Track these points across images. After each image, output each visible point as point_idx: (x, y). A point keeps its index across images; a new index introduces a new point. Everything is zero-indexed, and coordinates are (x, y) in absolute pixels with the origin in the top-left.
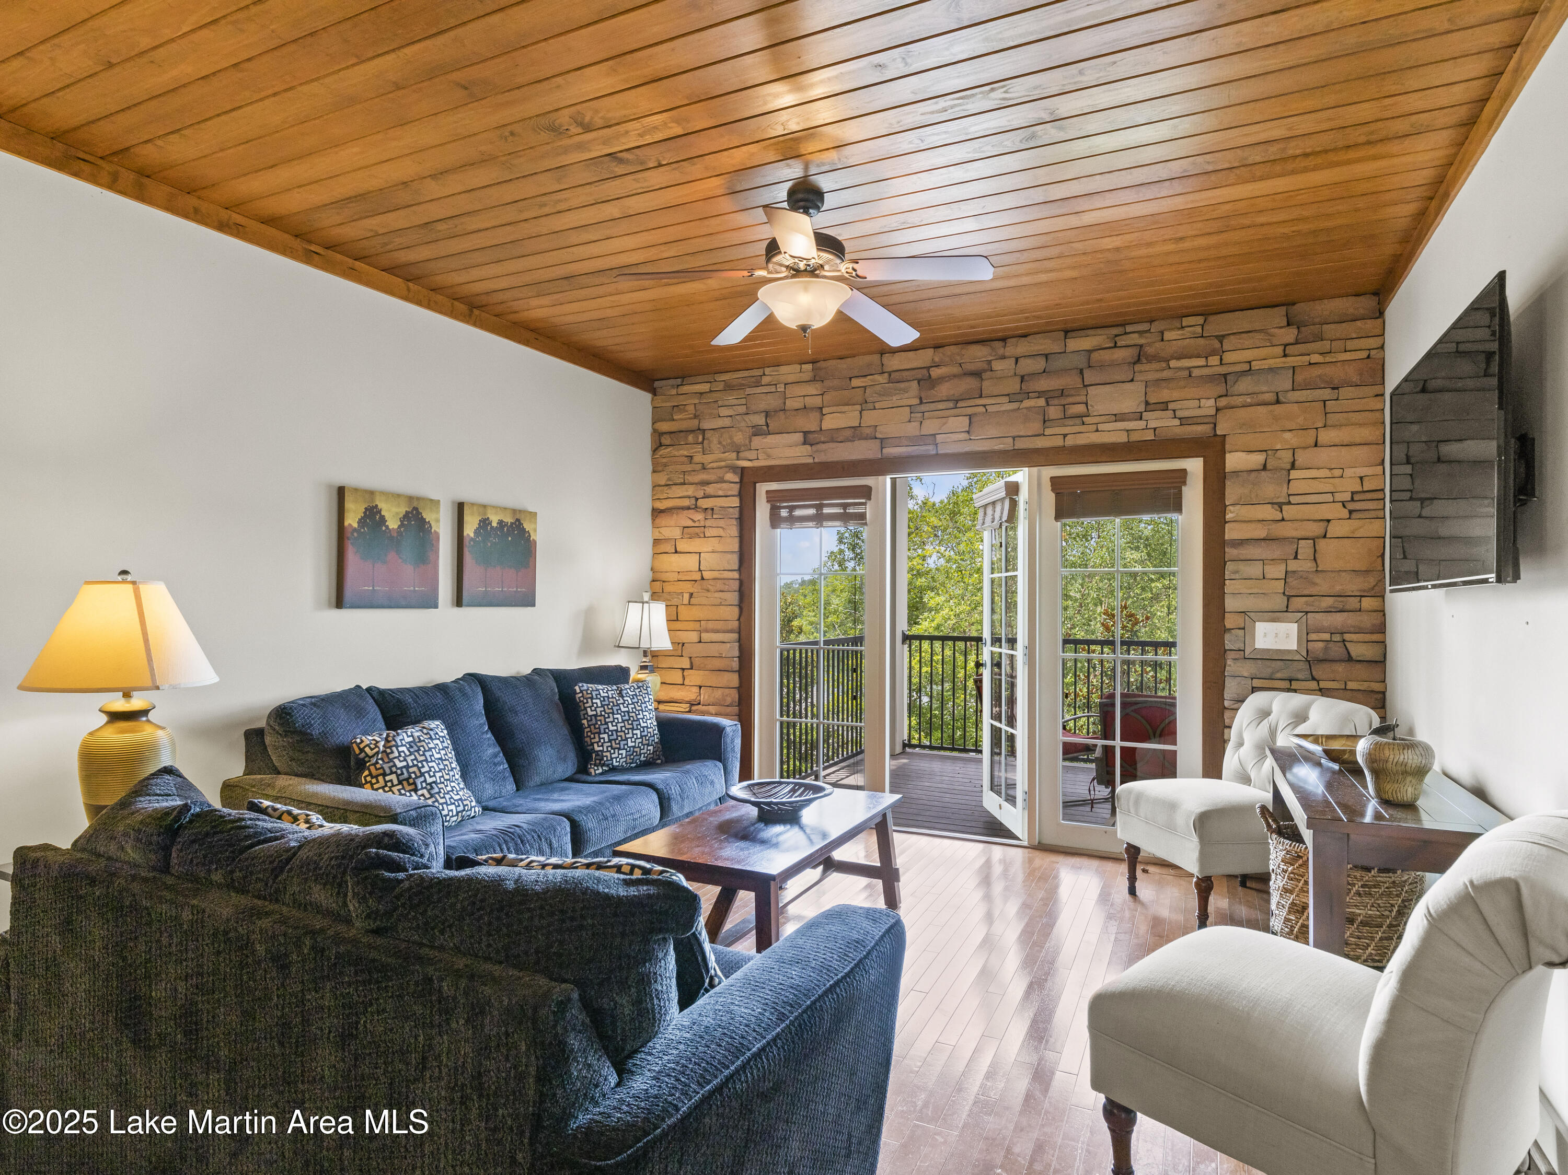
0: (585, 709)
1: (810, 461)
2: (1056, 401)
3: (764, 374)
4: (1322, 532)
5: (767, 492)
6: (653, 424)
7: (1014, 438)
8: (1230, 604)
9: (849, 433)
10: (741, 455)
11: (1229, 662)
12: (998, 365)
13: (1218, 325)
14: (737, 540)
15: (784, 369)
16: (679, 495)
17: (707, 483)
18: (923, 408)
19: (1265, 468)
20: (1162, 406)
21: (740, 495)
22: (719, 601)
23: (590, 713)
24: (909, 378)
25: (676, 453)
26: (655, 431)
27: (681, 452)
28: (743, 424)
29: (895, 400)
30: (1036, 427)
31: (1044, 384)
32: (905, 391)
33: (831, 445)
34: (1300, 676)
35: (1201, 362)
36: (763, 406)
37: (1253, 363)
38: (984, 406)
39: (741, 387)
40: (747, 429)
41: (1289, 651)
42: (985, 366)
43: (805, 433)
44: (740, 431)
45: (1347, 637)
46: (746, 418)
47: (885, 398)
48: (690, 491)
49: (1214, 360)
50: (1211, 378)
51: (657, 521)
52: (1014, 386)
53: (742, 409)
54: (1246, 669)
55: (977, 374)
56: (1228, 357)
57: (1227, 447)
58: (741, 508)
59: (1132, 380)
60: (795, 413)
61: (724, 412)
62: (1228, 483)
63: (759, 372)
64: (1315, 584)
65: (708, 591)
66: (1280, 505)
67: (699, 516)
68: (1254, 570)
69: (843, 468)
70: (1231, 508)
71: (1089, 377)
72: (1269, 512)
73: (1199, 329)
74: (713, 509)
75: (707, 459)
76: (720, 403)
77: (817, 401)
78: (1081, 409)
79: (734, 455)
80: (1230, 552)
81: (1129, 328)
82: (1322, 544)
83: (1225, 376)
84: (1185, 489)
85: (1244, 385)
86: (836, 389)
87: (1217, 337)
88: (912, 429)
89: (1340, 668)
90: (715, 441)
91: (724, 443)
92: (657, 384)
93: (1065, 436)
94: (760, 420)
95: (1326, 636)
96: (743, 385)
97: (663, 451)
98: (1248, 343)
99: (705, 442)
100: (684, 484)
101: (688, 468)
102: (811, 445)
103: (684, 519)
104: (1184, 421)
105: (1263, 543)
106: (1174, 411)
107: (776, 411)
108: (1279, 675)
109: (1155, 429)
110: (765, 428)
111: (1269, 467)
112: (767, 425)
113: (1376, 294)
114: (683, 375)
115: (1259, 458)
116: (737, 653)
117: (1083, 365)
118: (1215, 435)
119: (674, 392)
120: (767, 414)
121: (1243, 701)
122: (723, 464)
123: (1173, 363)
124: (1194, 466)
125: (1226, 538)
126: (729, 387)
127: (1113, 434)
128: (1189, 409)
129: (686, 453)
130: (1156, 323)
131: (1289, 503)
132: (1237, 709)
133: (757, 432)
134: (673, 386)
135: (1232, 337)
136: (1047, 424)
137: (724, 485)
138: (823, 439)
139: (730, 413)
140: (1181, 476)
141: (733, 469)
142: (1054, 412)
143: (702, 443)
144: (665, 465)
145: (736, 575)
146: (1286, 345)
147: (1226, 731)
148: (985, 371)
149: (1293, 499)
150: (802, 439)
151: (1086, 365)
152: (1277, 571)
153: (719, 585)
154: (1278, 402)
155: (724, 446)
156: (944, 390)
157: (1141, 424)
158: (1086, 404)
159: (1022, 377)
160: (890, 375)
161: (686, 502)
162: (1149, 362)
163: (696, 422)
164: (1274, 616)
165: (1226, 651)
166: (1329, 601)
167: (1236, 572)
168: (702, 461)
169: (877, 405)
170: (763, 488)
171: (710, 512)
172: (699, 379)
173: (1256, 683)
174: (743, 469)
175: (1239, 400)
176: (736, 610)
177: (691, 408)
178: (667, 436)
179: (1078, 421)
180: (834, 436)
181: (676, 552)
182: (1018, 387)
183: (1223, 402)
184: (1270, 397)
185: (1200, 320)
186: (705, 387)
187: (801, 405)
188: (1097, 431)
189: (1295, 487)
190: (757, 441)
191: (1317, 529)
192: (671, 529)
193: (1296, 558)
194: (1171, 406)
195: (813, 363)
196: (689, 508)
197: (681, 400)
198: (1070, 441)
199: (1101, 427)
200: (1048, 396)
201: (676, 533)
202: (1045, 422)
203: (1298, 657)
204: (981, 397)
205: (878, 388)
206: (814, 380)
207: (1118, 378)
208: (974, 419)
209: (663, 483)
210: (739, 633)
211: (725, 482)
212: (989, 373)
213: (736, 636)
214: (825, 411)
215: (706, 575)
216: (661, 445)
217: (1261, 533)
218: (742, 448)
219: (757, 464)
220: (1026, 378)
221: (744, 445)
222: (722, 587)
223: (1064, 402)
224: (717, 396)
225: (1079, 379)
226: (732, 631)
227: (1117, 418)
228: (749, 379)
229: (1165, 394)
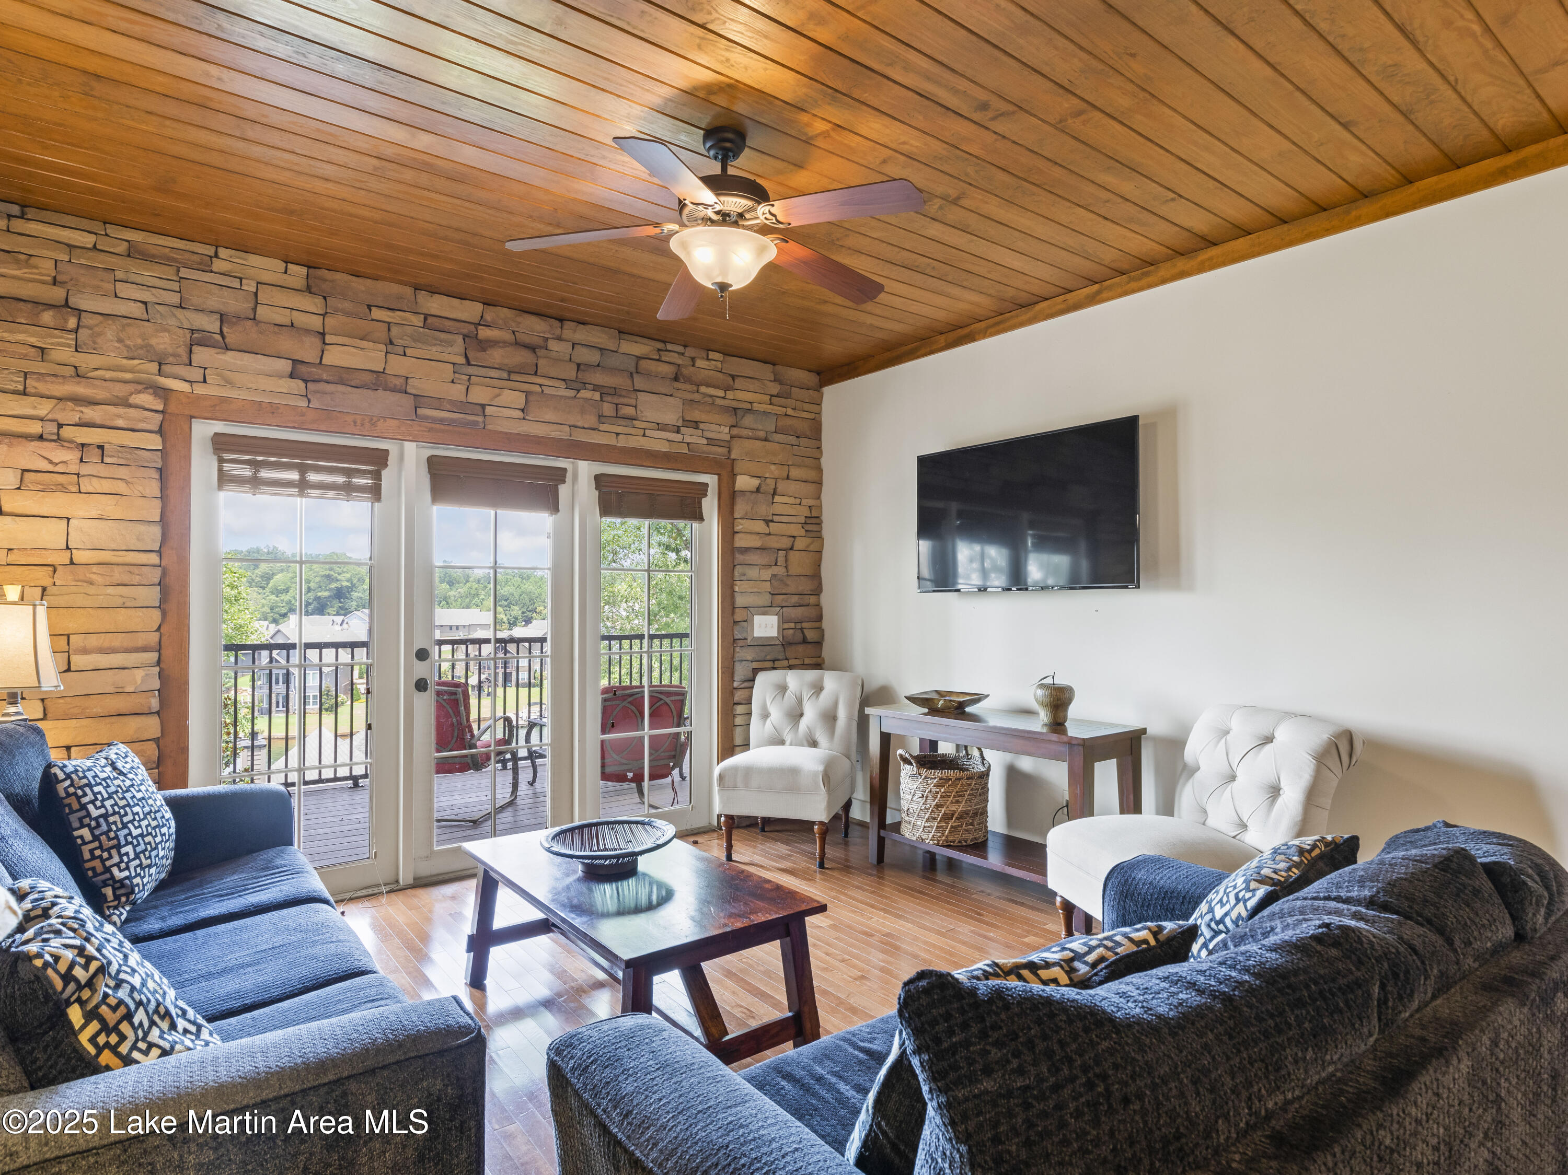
1: (305, 403)
2: (609, 398)
3: (216, 256)
4: (789, 546)
5: (216, 434)
7: (571, 427)
8: (740, 601)
9: (368, 378)
10: (168, 369)
11: (739, 649)
12: (554, 345)
13: (732, 365)
14: (155, 503)
15: (254, 260)
17: (90, 402)
18: (471, 370)
19: (758, 490)
20: (694, 424)
21: (161, 432)
22: (119, 602)
24: (452, 330)
27: (21, 337)
28: (172, 321)
29: (434, 351)
30: (591, 420)
31: (599, 378)
32: (451, 344)
33: (340, 388)
34: (780, 657)
35: (721, 393)
36: (213, 302)
37: (755, 405)
38: (541, 385)
39: (166, 261)
40: (181, 331)
41: (773, 638)
42: (540, 342)
43: (295, 362)
44: (168, 331)
45: (805, 625)
46: (178, 312)
47: (420, 345)
48: (42, 408)
49: (730, 395)
50: (727, 409)
52: (571, 373)
53: (175, 299)
54: (749, 654)
55: (532, 348)
56: (738, 394)
57: (737, 470)
58: (162, 452)
59: (671, 395)
60: (276, 328)
61: (124, 290)
62: (736, 500)
63: (210, 251)
64: (787, 585)
65: (90, 583)
66: (768, 522)
67: (65, 455)
68: (753, 573)
69: (355, 422)
70: (739, 521)
71: (639, 382)
72: (760, 526)
73: (720, 365)
74: (101, 447)
75: (86, 360)
76: (120, 275)
77: (315, 323)
78: (630, 411)
79: (154, 367)
80: (738, 557)
81: (669, 347)
82: (791, 553)
83: (735, 409)
84: (704, 500)
85: (748, 420)
86: (347, 313)
87: (730, 375)
88: (456, 392)
89: (800, 648)
90: (108, 334)
91: (128, 342)
93: (618, 435)
94: (211, 324)
95: (792, 625)
96: (174, 260)
98: (751, 387)
99: (83, 331)
100: (24, 393)
102: (306, 381)
104: (711, 442)
105: (758, 551)
106: (703, 431)
107: (239, 318)
108: (768, 658)
109: (688, 444)
110: (218, 337)
111: (761, 490)
112: (221, 333)
113: (818, 374)
114: (26, 202)
115: (755, 482)
116: (157, 685)
117: (633, 369)
118: (730, 458)
120: (223, 318)
122: (128, 376)
123: (703, 389)
124: (712, 482)
125: (736, 545)
126: (134, 252)
127: (658, 442)
128: (712, 431)
129: (32, 340)
130: (689, 348)
131: (772, 521)
132: (752, 687)
133: (198, 339)
135: (741, 379)
136: (601, 419)
137: (131, 411)
138: (325, 377)
139: (146, 296)
140: (702, 489)
141: (150, 388)
142: (608, 409)
143: (75, 331)
145: (154, 560)
146: (772, 396)
148: (541, 347)
149: (776, 518)
150: (290, 369)
151: (635, 369)
152: (766, 574)
153: (118, 574)
154: (766, 440)
155: (128, 347)
156: (497, 356)
157: (678, 437)
158: (636, 407)
159: (579, 365)
160: (425, 319)
161: (32, 427)
162: (685, 382)
163: (59, 291)
164: (765, 610)
165: (737, 640)
166: (795, 599)
167: (742, 574)
168: (73, 361)
169: (408, 351)
170: (203, 428)
171: (96, 451)
172: (67, 220)
173: (755, 665)
174: (167, 391)
176: (156, 615)
177: (45, 265)
179: (629, 422)
180: (344, 377)
182: (574, 374)
183: (735, 431)
184: (763, 434)
185: (720, 357)
186: (82, 238)
187: (287, 321)
188: (644, 435)
189: (778, 509)
190: (202, 355)
191: (786, 543)
193: (776, 564)
194: (702, 426)
195: (309, 267)
196: (38, 438)
197: (19, 244)
198: (622, 441)
199: (647, 433)
200: (605, 392)
201: (1, 477)
202: (599, 416)
203: (777, 642)
204: (536, 374)
205: (409, 330)
206: (309, 289)
207: (665, 390)
208: (531, 398)
210: (158, 652)
211: (131, 406)
212: (543, 351)
213: (153, 657)
214: (329, 339)
215: (82, 557)
217: (758, 544)
218: (171, 359)
219: (199, 389)
220: (582, 367)
221: (175, 355)
222: (126, 578)
223: (616, 401)
224: (112, 261)
225: (629, 382)
226: (145, 649)
227: (660, 427)
228: (187, 255)
229: (696, 415)
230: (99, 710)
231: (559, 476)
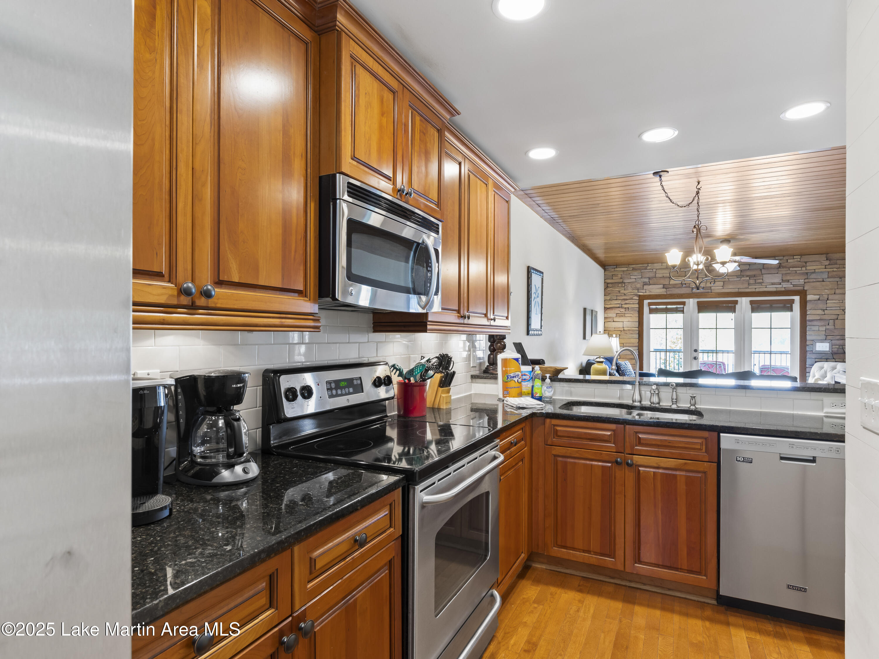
0: (620, 368)
1: (666, 293)
2: (752, 278)
3: (648, 266)
5: (648, 303)
6: (605, 280)
7: (738, 288)
8: (808, 338)
10: (639, 291)
11: (808, 354)
13: (805, 258)
14: (638, 318)
15: (655, 265)
16: (614, 303)
17: (627, 300)
19: (819, 299)
20: (788, 281)
21: (639, 304)
22: (631, 337)
23: (622, 369)
25: (614, 290)
26: (605, 282)
27: (616, 290)
28: (640, 281)
30: (746, 286)
31: (749, 273)
33: (674, 289)
34: (830, 358)
35: (800, 269)
36: (648, 275)
37: (816, 270)
40: (642, 283)
41: (826, 351)
43: (664, 285)
44: (639, 283)
46: (641, 279)
48: (619, 302)
49: (804, 269)
50: (803, 274)
51: (606, 312)
53: (640, 277)
54: (814, 356)
56: (808, 268)
57: (807, 293)
58: (639, 308)
59: (777, 273)
61: (632, 277)
62: (808, 304)
63: (647, 265)
64: (835, 332)
65: (627, 334)
66: (824, 310)
67: (623, 310)
68: (816, 328)
69: (677, 296)
70: (809, 311)
71: (764, 272)
72: (820, 312)
73: (799, 259)
74: (628, 308)
75: (626, 292)
76: (631, 274)
77: (668, 275)
78: (761, 281)
79: (636, 291)
80: (808, 323)
81: (776, 258)
82: (837, 321)
83: (807, 273)
84: (793, 305)
85: (813, 276)
87: (804, 262)
88: (703, 285)
89: (842, 355)
90: (630, 286)
92: (606, 267)
93: (756, 288)
94: (647, 280)
95: (838, 347)
96: (640, 269)
97: (609, 289)
98: (815, 264)
99: (625, 287)
100: (617, 300)
101: (619, 294)
102: (666, 289)
103: (617, 311)
104: (794, 285)
105: (819, 321)
106: (791, 282)
107: (652, 278)
108: (823, 358)
109: (785, 287)
110: (648, 283)
111: (820, 299)
112: (649, 282)
114: (617, 265)
115: (818, 297)
116: (638, 353)
117: (761, 268)
118: (804, 290)
119: (613, 270)
120: (649, 278)
121: (813, 365)
122: (633, 294)
123: (791, 269)
124: (797, 298)
125: (807, 319)
126: (634, 269)
127: (771, 289)
128: (795, 282)
129: (618, 290)
130: (785, 257)
131: (827, 310)
132: (812, 368)
133: (645, 284)
134: (613, 268)
135: (810, 262)
136: (750, 285)
137: (633, 300)
138: (670, 287)
139: (636, 277)
140: (793, 301)
141: (636, 295)
142: (752, 281)
143: (624, 287)
144: (610, 293)
145: (637, 329)
146: (826, 266)
147: (807, 374)
150: (662, 287)
151: (762, 268)
152: (824, 328)
153: (631, 332)
154: (823, 281)
155: (632, 288)
156: (714, 273)
157: (781, 286)
158: (763, 279)
161: (618, 306)
162: (783, 268)
163: (622, 280)
164: (822, 341)
165: (807, 351)
166: (838, 337)
167: (811, 329)
168: (624, 292)
170: (646, 302)
171: (628, 309)
172: (623, 266)
173: (816, 360)
174: (640, 295)
175: (812, 280)
176: (637, 340)
177: (620, 276)
178: (610, 284)
179: (760, 284)
180: (675, 286)
181: (614, 321)
182: (740, 273)
183: (806, 281)
184: (821, 280)
185: (799, 257)
186: (626, 269)
187: (662, 276)
188: (766, 287)
189: (829, 305)
190: (645, 287)
191: (835, 317)
192: (612, 314)
193: (829, 325)
194: (790, 281)
196: (619, 307)
197: (616, 273)
198: (757, 290)
199: (767, 286)
200: (750, 277)
201: (615, 315)
202: (749, 284)
203: (829, 352)
204: (727, 276)
207: (773, 272)
208: (725, 283)
209: (608, 299)
210: (638, 347)
211: (633, 299)
213: (637, 348)
215: (625, 329)
216: (608, 287)
217: (819, 318)
218: (640, 289)
219: (645, 294)
220: (742, 271)
221: (640, 288)
222: (632, 333)
223: (755, 279)
224: (630, 272)
225: (760, 272)
226: (635, 347)
227: (773, 284)
228: (643, 267)
229: (788, 278)
230: (628, 358)
231: (736, 302)
